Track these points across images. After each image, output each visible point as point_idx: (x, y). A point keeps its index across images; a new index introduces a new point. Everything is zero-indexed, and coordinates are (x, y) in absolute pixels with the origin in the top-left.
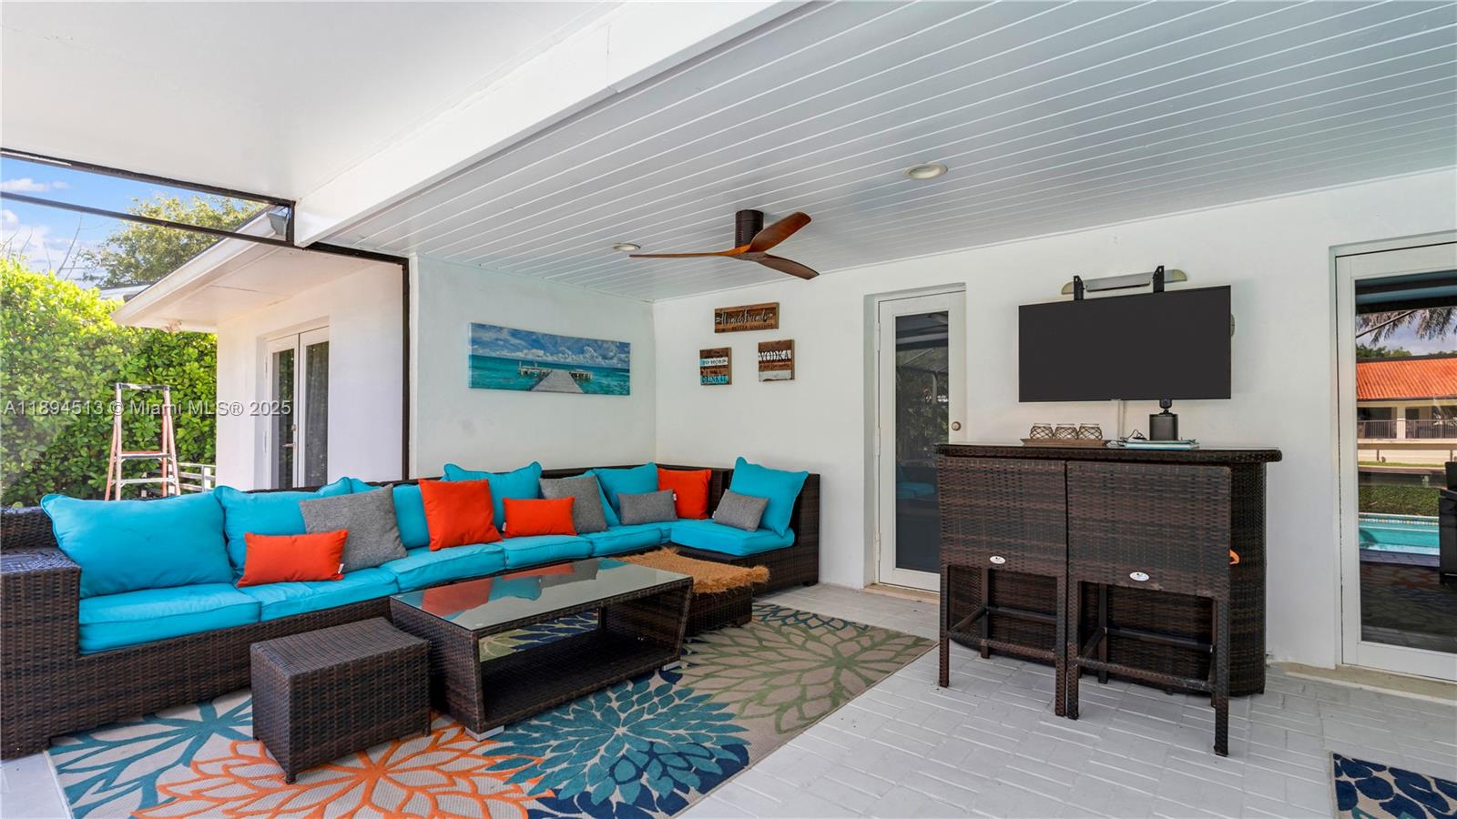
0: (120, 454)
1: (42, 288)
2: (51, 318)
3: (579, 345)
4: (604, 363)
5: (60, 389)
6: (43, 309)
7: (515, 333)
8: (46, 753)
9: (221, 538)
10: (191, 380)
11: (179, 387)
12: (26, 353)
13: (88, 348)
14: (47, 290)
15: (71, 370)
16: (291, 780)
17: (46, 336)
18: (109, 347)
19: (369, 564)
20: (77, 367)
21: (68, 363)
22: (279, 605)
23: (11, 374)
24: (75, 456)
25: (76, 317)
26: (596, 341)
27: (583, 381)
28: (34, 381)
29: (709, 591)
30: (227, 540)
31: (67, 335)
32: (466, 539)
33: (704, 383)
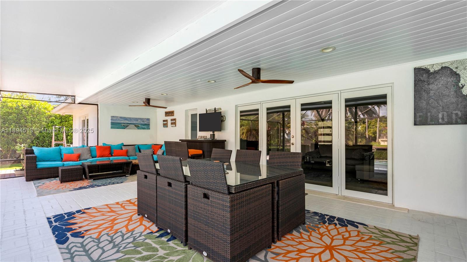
0: (54, 142)
1: (38, 104)
2: (40, 111)
3: (137, 119)
4: (143, 123)
5: (42, 127)
6: (38, 109)
7: (121, 118)
8: (32, 181)
9: (60, 154)
10: (71, 125)
11: (68, 127)
12: (35, 119)
13: (48, 118)
14: (39, 105)
15: (44, 123)
16: (61, 183)
17: (39, 115)
18: (52, 117)
19: (85, 159)
20: (45, 122)
21: (43, 121)
22: (67, 164)
23: (32, 124)
24: (45, 143)
25: (45, 111)
26: (141, 118)
27: (137, 127)
28: (36, 126)
29: (136, 164)
30: (61, 155)
31: (43, 115)
32: (104, 156)
33: (164, 127)
